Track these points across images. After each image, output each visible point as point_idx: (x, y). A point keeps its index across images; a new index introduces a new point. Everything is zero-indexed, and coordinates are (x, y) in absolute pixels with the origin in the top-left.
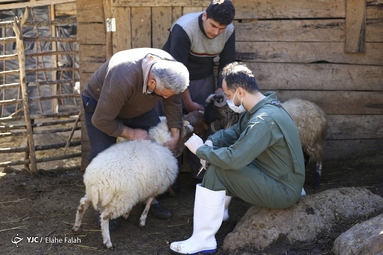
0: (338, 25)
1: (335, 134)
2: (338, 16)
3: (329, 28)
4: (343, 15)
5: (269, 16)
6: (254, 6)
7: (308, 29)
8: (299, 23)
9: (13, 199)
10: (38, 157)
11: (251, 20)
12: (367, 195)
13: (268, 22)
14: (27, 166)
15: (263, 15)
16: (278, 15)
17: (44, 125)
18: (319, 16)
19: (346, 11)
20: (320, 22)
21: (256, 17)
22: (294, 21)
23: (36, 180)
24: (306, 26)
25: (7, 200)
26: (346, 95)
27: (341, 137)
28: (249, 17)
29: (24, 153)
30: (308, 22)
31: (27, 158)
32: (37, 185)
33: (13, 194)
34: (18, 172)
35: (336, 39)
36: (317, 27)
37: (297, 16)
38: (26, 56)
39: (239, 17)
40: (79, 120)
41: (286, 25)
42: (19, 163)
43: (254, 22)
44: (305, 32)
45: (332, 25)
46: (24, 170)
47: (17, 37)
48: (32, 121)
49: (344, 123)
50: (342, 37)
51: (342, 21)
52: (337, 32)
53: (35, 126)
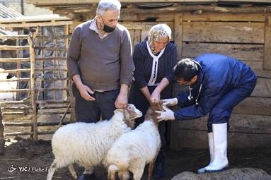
0: (258, 49)
1: (254, 129)
2: (259, 42)
3: (252, 51)
4: (262, 41)
5: (208, 40)
6: (197, 32)
7: (236, 50)
8: (230, 46)
9: (16, 158)
10: (39, 131)
11: (196, 42)
12: (262, 175)
13: (207, 44)
14: (32, 136)
15: (204, 39)
16: (215, 40)
17: (45, 108)
18: (245, 42)
19: (265, 39)
20: (245, 46)
21: (199, 40)
22: (226, 45)
23: (36, 147)
24: (235, 49)
25: (11, 158)
26: (263, 101)
27: (258, 131)
28: (194, 40)
29: (30, 127)
30: (236, 46)
31: (32, 130)
32: (36, 150)
33: (17, 154)
34: (24, 140)
35: (257, 59)
36: (243, 50)
37: (228, 41)
38: (36, 59)
39: (187, 40)
40: (70, 107)
41: (220, 47)
42: (26, 134)
43: (197, 44)
44: (234, 53)
45: (254, 49)
46: (29, 139)
47: (30, 46)
48: (38, 105)
49: (261, 122)
50: (261, 57)
51: (262, 46)
52: (258, 54)
53: (39, 109)
